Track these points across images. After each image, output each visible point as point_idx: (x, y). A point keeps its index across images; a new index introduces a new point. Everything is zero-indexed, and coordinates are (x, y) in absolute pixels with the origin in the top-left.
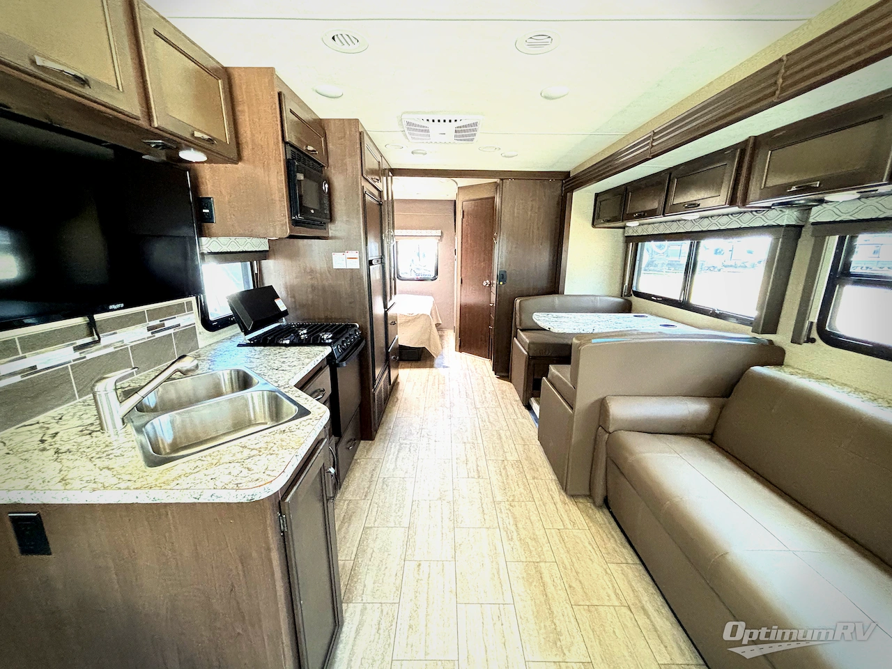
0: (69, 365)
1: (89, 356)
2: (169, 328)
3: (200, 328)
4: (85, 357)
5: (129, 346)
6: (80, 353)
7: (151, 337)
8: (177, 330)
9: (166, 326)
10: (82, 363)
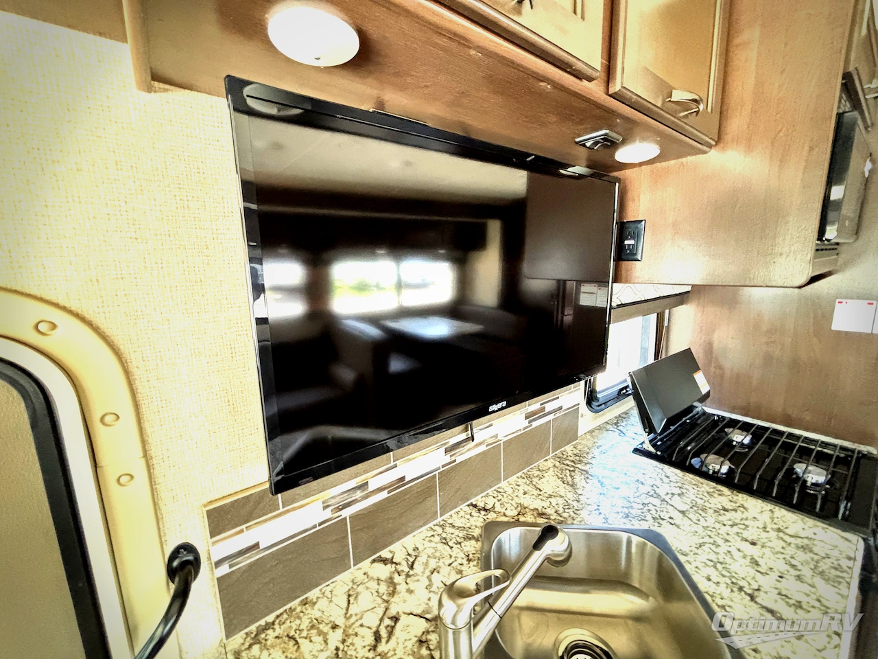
0: (437, 472)
1: (459, 459)
2: (550, 413)
3: (583, 408)
4: (455, 461)
5: (502, 442)
6: (451, 456)
7: (527, 427)
8: (558, 415)
9: (547, 410)
10: (452, 468)
